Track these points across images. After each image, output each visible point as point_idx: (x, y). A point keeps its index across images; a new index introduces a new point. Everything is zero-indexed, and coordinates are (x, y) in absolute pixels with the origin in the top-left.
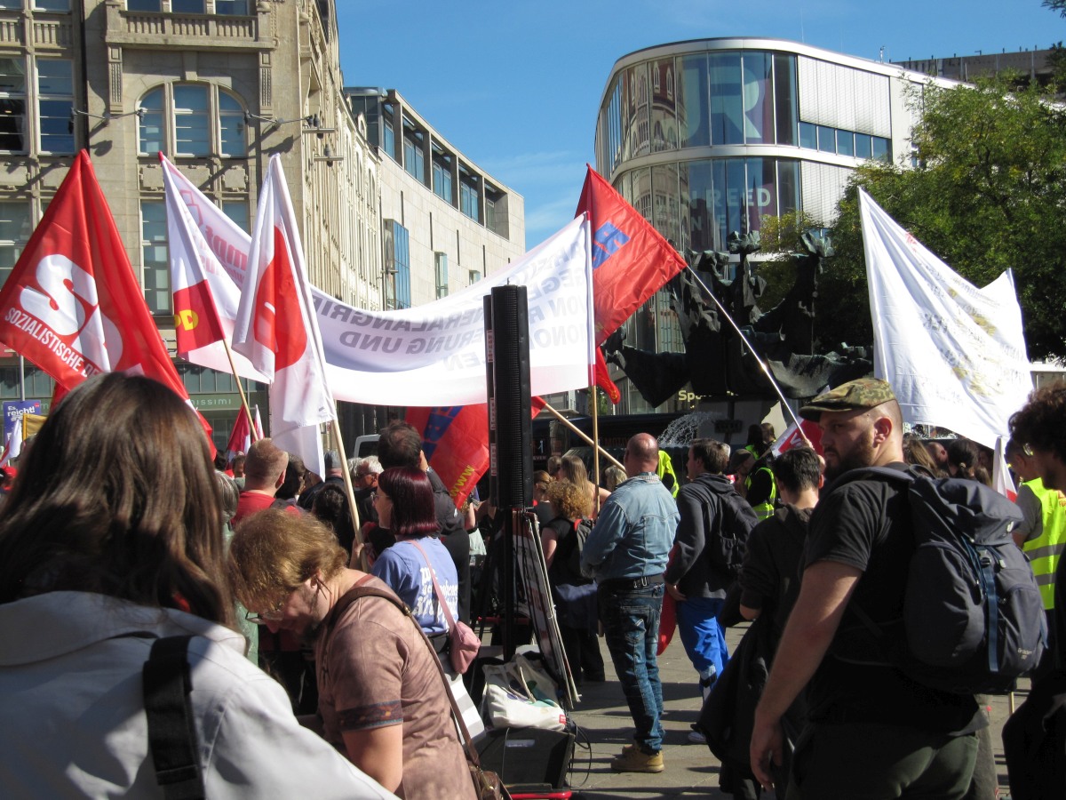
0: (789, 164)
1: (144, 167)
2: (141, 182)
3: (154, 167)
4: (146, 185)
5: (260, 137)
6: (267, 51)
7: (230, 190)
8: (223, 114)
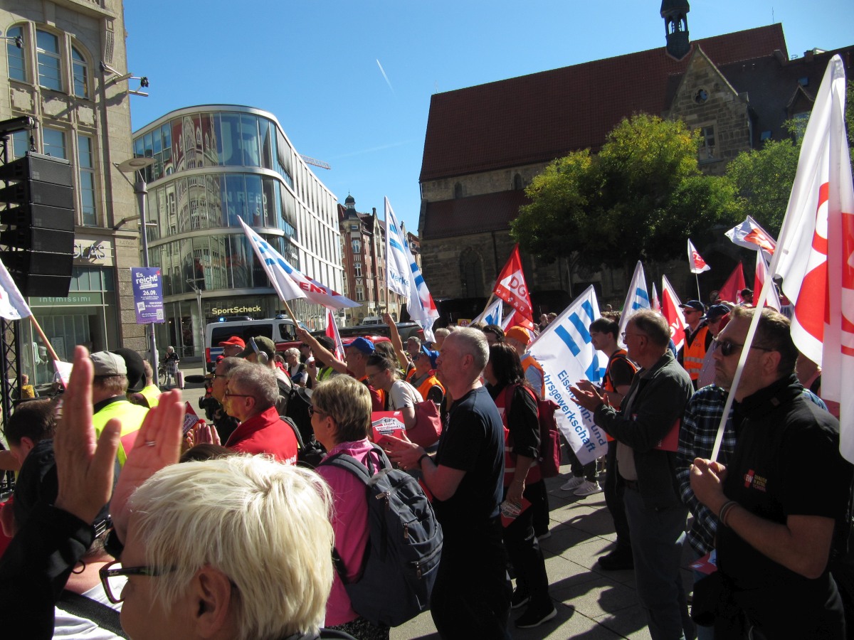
0: (270, 181)
1: (14, 90)
2: (12, 102)
3: (23, 92)
4: (17, 104)
5: (103, 87)
6: (112, 19)
7: (83, 123)
8: (76, 62)
